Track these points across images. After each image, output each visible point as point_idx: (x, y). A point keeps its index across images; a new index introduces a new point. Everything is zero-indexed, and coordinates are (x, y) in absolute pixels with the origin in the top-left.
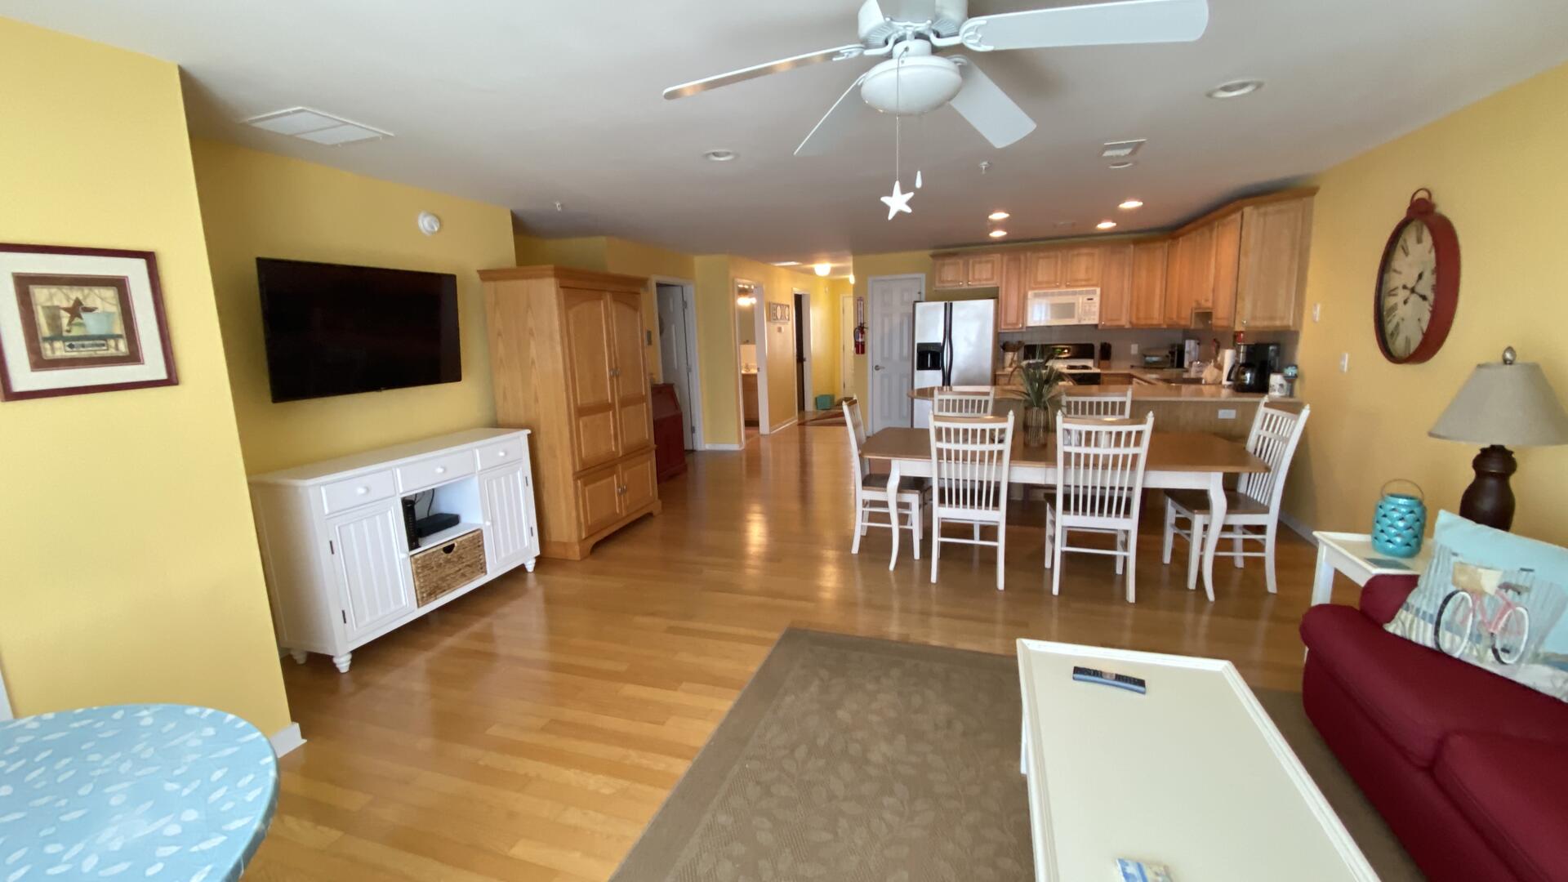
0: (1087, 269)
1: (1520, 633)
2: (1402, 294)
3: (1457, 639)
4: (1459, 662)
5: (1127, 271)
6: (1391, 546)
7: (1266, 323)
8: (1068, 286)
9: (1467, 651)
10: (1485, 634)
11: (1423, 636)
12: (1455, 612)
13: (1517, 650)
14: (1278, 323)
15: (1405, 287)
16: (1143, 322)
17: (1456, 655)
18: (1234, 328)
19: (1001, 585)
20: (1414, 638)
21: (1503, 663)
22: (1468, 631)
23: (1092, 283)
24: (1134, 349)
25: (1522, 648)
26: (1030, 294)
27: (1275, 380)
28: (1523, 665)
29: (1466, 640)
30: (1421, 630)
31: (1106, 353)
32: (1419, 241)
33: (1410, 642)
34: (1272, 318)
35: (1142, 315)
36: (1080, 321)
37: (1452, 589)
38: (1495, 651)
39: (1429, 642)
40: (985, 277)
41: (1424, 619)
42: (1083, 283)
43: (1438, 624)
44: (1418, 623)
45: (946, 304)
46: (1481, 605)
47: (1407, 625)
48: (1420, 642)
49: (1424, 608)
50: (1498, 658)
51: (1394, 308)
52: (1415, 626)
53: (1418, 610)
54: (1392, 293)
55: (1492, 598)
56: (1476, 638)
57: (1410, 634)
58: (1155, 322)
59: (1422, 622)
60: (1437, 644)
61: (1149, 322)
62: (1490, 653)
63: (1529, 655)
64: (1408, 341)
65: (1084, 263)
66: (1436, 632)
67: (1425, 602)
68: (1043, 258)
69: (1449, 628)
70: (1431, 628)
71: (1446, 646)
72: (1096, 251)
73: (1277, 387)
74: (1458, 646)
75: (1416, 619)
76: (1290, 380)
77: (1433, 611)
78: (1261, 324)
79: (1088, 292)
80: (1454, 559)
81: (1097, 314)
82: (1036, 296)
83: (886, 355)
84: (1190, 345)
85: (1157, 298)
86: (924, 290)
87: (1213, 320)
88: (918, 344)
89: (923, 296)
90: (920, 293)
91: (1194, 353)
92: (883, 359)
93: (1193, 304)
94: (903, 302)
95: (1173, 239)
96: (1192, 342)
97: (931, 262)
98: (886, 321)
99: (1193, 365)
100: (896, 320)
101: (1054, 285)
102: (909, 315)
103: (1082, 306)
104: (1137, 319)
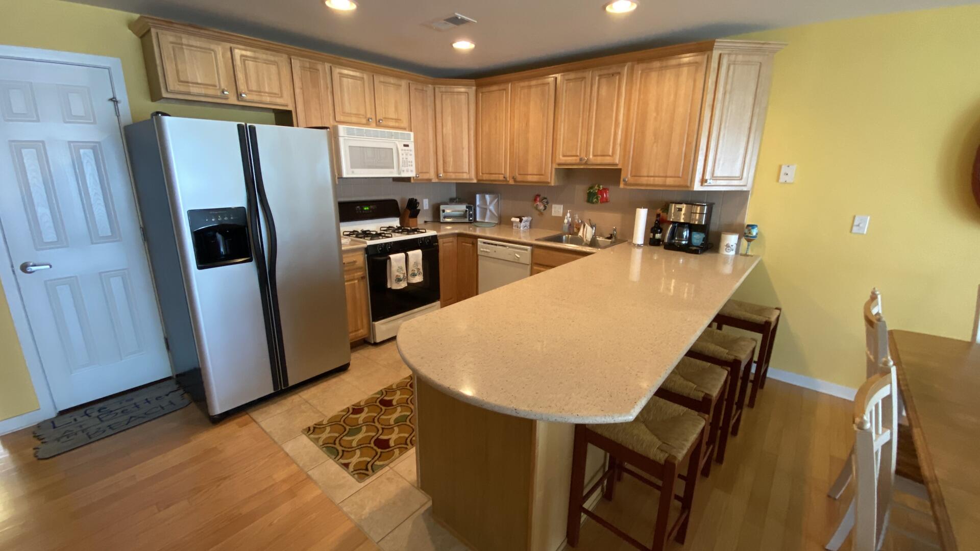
0: (397, 105)
5: (431, 111)
7: (726, 183)
8: (379, 125)
14: (734, 183)
18: (691, 186)
23: (401, 125)
26: (342, 129)
35: (450, 169)
36: (396, 172)
40: (267, 89)
42: (394, 124)
61: (459, 176)
65: (394, 98)
72: (403, 84)
76: (751, 239)
78: (721, 184)
79: (403, 137)
81: (414, 164)
82: (350, 132)
83: (49, 235)
84: (484, 199)
85: (465, 152)
86: (122, 96)
87: (627, 175)
88: (192, 214)
89: (124, 107)
90: (114, 100)
91: (492, 208)
92: (39, 242)
93: (561, 159)
94: (69, 118)
95: (479, 86)
96: (488, 197)
97: (130, 39)
98: (30, 158)
99: (521, 221)
100: (61, 160)
101: (364, 121)
102: (96, 148)
103: (400, 151)
104: (444, 172)
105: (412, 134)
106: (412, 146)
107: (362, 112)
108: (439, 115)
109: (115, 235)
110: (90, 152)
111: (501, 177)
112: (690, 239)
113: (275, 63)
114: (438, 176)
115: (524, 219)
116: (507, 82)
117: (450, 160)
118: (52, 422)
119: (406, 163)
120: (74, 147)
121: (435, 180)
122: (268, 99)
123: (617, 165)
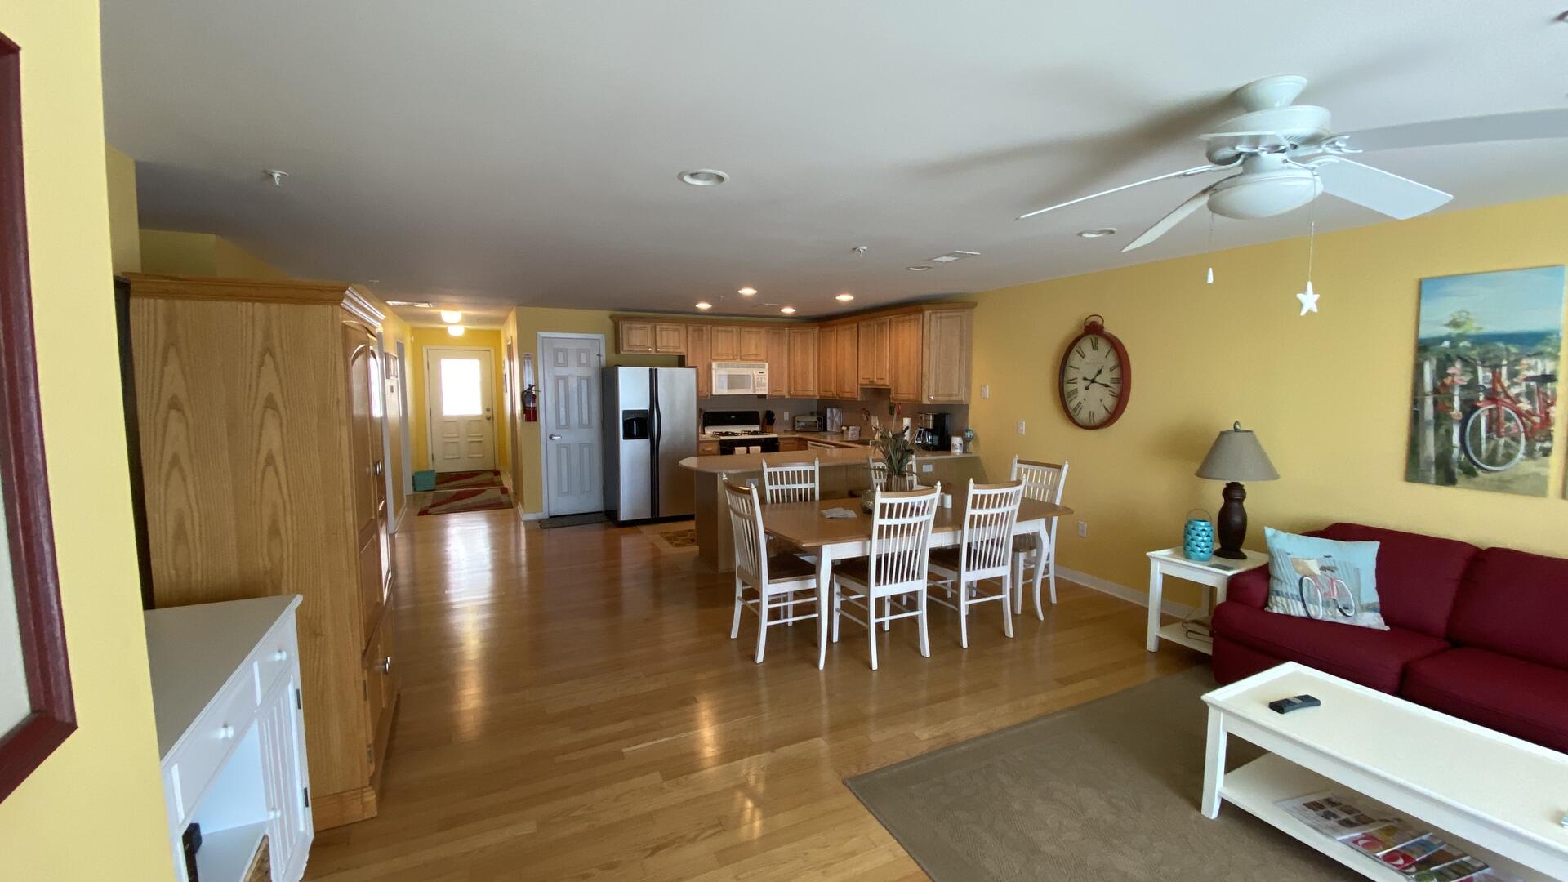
0: (756, 346)
1: (1347, 595)
2: (1081, 385)
3: (1316, 607)
4: (1321, 622)
5: (785, 348)
6: (1202, 554)
7: (946, 399)
8: (742, 360)
9: (1325, 614)
10: (1331, 601)
11: (1297, 610)
12: (1309, 591)
13: (1351, 606)
14: (954, 398)
15: (1085, 379)
16: (800, 393)
17: (1320, 617)
18: (921, 401)
19: (926, 651)
20: (1292, 614)
21: (1347, 616)
22: (1321, 601)
23: (759, 358)
24: (786, 416)
25: (1353, 605)
26: (714, 365)
27: (957, 441)
28: (1359, 614)
29: (1321, 607)
30: (1295, 606)
31: (769, 420)
32: (1095, 348)
33: (1289, 616)
34: (950, 395)
35: (799, 388)
36: (754, 391)
37: (1299, 577)
38: (1340, 610)
39: (1303, 614)
40: (672, 345)
41: (1293, 599)
42: (754, 358)
43: (1303, 601)
44: (1292, 603)
45: (650, 370)
46: (1319, 583)
47: (1285, 606)
48: (1298, 615)
49: (1290, 592)
50: (1344, 614)
51: (1075, 391)
52: (1290, 605)
53: (1287, 594)
54: (1073, 381)
55: (1321, 577)
56: (1326, 604)
57: (1290, 611)
58: (811, 393)
59: (1294, 601)
60: (1308, 613)
61: (806, 393)
62: (1338, 611)
63: (1359, 608)
64: (1092, 415)
65: (755, 341)
66: (1305, 606)
67: (1289, 588)
68: (722, 332)
69: (1310, 602)
70: (1300, 603)
71: (1313, 614)
72: (763, 331)
73: (958, 446)
74: (1319, 612)
75: (1289, 600)
76: (966, 442)
77: (1296, 592)
78: (942, 399)
79: (759, 367)
80: (1289, 556)
81: (767, 385)
82: (720, 366)
83: (563, 422)
84: (832, 412)
85: (811, 374)
86: (603, 353)
87: (893, 395)
88: (624, 412)
89: (603, 358)
90: (599, 355)
91: (837, 419)
92: (558, 426)
93: (861, 381)
94: (580, 365)
95: (821, 327)
96: (834, 410)
97: (610, 323)
98: (561, 384)
99: (848, 429)
100: (573, 384)
101: (731, 357)
102: (588, 379)
103: (755, 378)
104: (795, 390)
105: (767, 364)
106: (766, 373)
107: (730, 352)
108: (792, 349)
109: (589, 426)
110: (585, 381)
111: (830, 393)
112: (932, 440)
113: (678, 330)
114: (789, 392)
115: (851, 428)
116: (833, 325)
117: (799, 381)
118: (547, 519)
119: (760, 385)
120: (580, 378)
121: (787, 397)
122: (672, 350)
123: (886, 385)
